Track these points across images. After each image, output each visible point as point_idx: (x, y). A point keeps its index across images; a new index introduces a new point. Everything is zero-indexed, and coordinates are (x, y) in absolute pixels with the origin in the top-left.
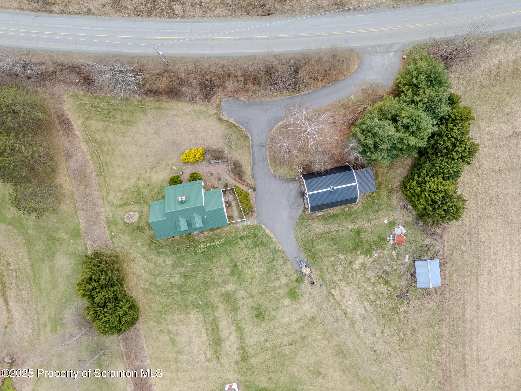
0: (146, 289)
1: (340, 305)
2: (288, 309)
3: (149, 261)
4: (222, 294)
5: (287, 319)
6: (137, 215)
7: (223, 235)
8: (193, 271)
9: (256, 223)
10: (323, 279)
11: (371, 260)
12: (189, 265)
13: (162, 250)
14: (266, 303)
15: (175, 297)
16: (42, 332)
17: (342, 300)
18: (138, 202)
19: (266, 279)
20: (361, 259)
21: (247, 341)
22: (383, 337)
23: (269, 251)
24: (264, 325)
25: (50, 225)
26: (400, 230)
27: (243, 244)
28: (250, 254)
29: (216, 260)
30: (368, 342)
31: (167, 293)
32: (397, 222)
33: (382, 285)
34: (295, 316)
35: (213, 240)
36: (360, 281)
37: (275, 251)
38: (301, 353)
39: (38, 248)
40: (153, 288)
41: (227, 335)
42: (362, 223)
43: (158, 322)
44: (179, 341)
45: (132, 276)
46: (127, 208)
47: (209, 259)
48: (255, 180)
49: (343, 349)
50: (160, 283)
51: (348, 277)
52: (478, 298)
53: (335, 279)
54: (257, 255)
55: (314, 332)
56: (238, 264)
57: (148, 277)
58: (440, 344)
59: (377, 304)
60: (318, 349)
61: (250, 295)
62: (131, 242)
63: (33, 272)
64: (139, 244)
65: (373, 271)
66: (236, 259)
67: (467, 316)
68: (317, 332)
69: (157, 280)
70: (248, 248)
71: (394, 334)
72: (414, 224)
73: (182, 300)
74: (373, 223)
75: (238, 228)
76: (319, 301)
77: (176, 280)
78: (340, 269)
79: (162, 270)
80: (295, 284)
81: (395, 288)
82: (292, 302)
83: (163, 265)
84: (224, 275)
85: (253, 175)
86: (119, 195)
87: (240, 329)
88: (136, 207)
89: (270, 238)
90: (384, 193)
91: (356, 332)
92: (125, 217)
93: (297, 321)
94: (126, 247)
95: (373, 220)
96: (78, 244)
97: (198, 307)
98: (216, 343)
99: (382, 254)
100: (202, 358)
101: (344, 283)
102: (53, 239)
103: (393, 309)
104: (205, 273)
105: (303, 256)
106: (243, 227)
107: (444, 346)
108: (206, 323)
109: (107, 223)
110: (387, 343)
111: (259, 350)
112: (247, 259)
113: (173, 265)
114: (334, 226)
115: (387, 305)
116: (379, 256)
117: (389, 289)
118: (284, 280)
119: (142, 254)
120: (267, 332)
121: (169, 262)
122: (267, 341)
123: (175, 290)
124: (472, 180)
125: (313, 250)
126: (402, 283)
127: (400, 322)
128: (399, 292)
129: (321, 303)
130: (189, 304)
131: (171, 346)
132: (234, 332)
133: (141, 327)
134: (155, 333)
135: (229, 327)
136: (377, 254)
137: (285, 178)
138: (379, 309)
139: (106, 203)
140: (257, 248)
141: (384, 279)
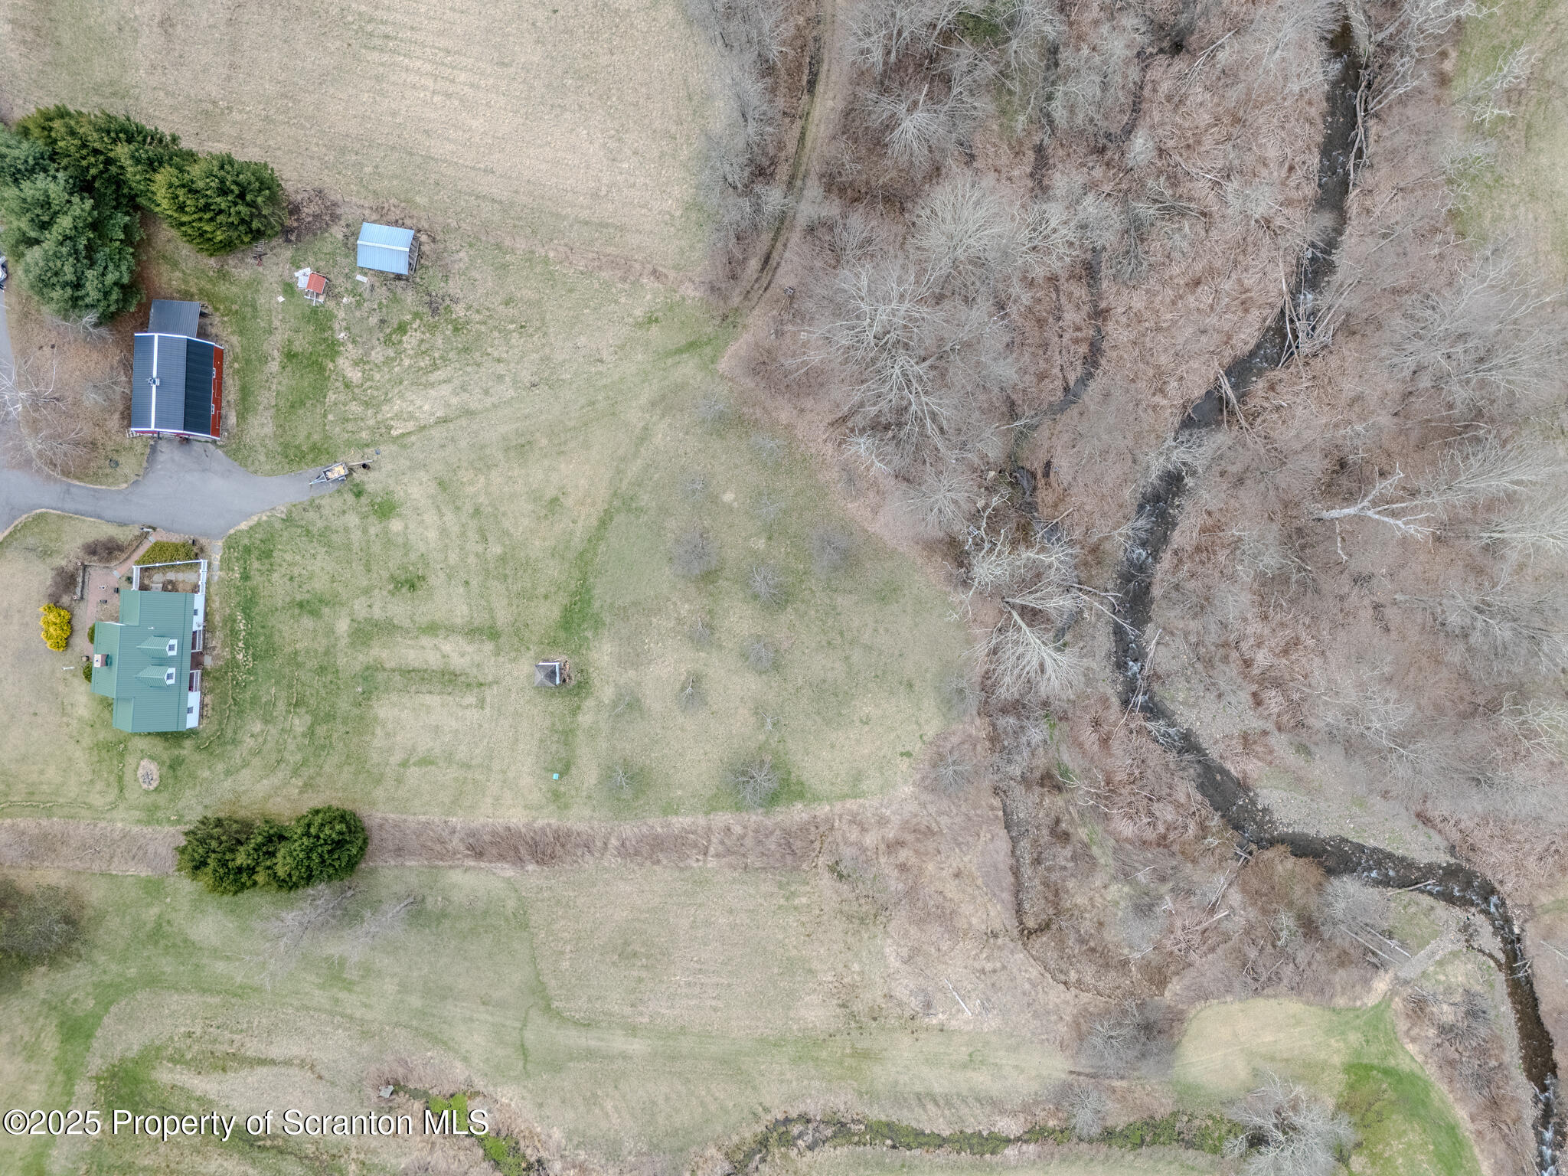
0: (306, 785)
1: (425, 427)
2: (412, 526)
3: (246, 764)
4: (352, 645)
5: (432, 535)
6: (145, 763)
7: (228, 611)
8: (290, 686)
9: (220, 543)
10: (367, 445)
11: (350, 346)
12: (273, 690)
13: (229, 734)
14: (390, 565)
15: (335, 736)
16: (349, 1011)
17: (417, 419)
18: (121, 755)
19: (342, 553)
20: (342, 362)
21: (459, 621)
22: (509, 363)
23: (285, 533)
24: (433, 580)
25: (126, 933)
26: (303, 277)
27: (257, 579)
28: (283, 570)
29: (276, 638)
30: (511, 393)
31: (323, 747)
32: (288, 280)
33: (404, 338)
34: (430, 517)
35: (234, 633)
36: (387, 377)
37: (288, 521)
38: (507, 524)
39: (168, 970)
40: (306, 772)
41: (438, 656)
42: (273, 346)
43: (378, 781)
44: (428, 750)
45: (269, 805)
46: (128, 777)
47: (271, 650)
48: (133, 523)
49: (514, 443)
50: (299, 757)
51: (374, 397)
52: (473, 168)
53: (371, 422)
54: (288, 557)
55: (470, 490)
56: (298, 598)
57: (280, 775)
58: (546, 261)
59: (442, 357)
60: (506, 489)
61: (367, 591)
62: (198, 788)
63: (219, 993)
64: (206, 774)
65: (373, 348)
66: (288, 599)
67: (505, 196)
68: (471, 483)
69: (292, 760)
70: (271, 571)
71: (507, 342)
72: (297, 249)
73: (345, 723)
74: (276, 323)
75: (222, 580)
76: (408, 463)
77: (299, 723)
78: (353, 408)
79: (271, 744)
80: (364, 500)
81: (417, 315)
82: (400, 515)
83: (260, 740)
84: (315, 630)
85: (122, 524)
86: (99, 786)
87: (432, 629)
88: (131, 760)
89: (259, 524)
90: (223, 288)
91: (487, 410)
92: (145, 786)
93: (441, 515)
94: (206, 802)
95: (270, 322)
96: (176, 889)
97: (367, 695)
98: (450, 681)
99: (344, 324)
100: (473, 715)
101: (386, 408)
102: (157, 934)
103: (456, 329)
104: (299, 665)
105: (313, 471)
106: (221, 569)
107: (551, 254)
108: (405, 690)
109: (148, 823)
110: (522, 357)
111: (483, 603)
112: (291, 579)
113: (266, 722)
114: (265, 398)
115: (447, 340)
116: (347, 329)
117: (414, 326)
118: (353, 520)
119: (228, 773)
120: (449, 577)
121: (258, 727)
122: (467, 583)
123: (321, 730)
124: (235, 123)
125: (304, 448)
126: (409, 299)
127: (484, 323)
128: (426, 309)
129: (411, 460)
130: (356, 711)
131: (433, 768)
132: (436, 641)
133: (379, 815)
134: (400, 792)
135: (423, 647)
136: (340, 331)
137: (145, 464)
138: (452, 355)
139: (108, 816)
140: (275, 554)
141: (394, 331)
